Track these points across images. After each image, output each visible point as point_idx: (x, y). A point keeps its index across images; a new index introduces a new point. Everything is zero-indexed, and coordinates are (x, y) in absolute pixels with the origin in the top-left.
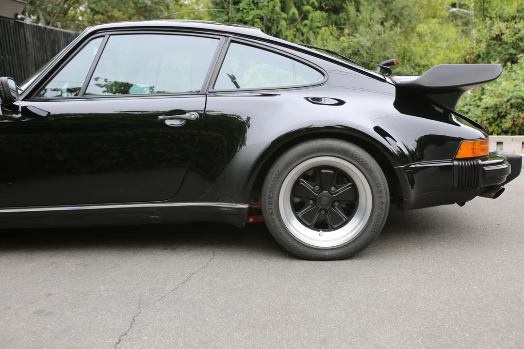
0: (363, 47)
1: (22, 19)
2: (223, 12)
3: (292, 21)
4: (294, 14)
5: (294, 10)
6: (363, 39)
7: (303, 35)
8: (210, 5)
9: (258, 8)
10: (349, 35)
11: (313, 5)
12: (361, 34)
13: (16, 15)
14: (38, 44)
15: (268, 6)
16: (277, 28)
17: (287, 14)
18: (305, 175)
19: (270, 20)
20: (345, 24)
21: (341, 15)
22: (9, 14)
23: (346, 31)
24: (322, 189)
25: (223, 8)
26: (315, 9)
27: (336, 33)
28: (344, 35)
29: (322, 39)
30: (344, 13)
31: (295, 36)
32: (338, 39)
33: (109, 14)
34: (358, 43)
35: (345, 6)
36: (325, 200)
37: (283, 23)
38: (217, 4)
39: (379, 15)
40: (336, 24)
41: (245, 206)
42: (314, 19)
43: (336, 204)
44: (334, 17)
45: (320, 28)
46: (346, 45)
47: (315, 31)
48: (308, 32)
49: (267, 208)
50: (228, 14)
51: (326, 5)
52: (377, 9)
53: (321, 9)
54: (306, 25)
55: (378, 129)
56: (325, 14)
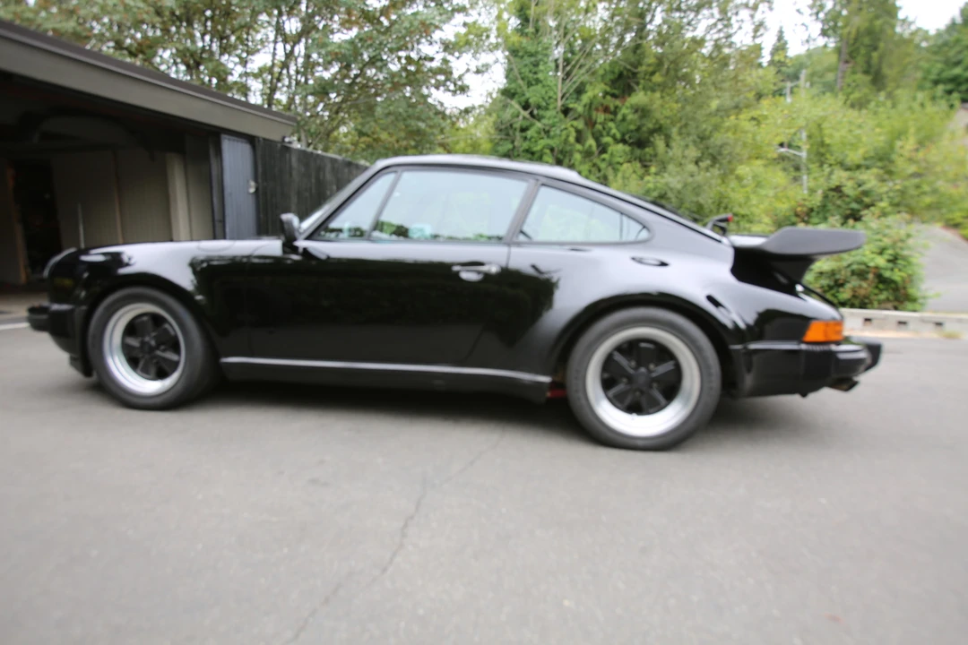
0: (671, 189)
1: (290, 143)
2: (506, 139)
3: (588, 154)
4: (590, 146)
5: (591, 142)
6: (672, 180)
7: (599, 170)
8: (492, 131)
9: (548, 137)
10: (656, 174)
11: (614, 137)
12: (670, 174)
13: (284, 138)
14: (303, 170)
15: (560, 136)
16: (570, 161)
17: (583, 145)
18: (620, 348)
19: (561, 152)
20: (651, 161)
21: (647, 150)
22: (275, 137)
23: (653, 169)
24: (639, 365)
25: (508, 135)
26: (617, 141)
27: (641, 171)
28: (649, 175)
29: (624, 178)
30: (651, 148)
31: (590, 171)
32: (642, 178)
33: (375, 136)
34: (667, 184)
35: (652, 139)
36: (642, 380)
37: (578, 156)
38: (501, 130)
39: (693, 153)
40: (641, 161)
41: (545, 379)
42: (615, 153)
43: (655, 385)
44: (638, 152)
45: (621, 164)
46: (651, 185)
47: (615, 166)
48: (607, 167)
49: (572, 383)
50: (513, 142)
51: (630, 138)
52: (691, 144)
53: (623, 141)
54: (604, 160)
55: (710, 299)
56: (627, 148)
